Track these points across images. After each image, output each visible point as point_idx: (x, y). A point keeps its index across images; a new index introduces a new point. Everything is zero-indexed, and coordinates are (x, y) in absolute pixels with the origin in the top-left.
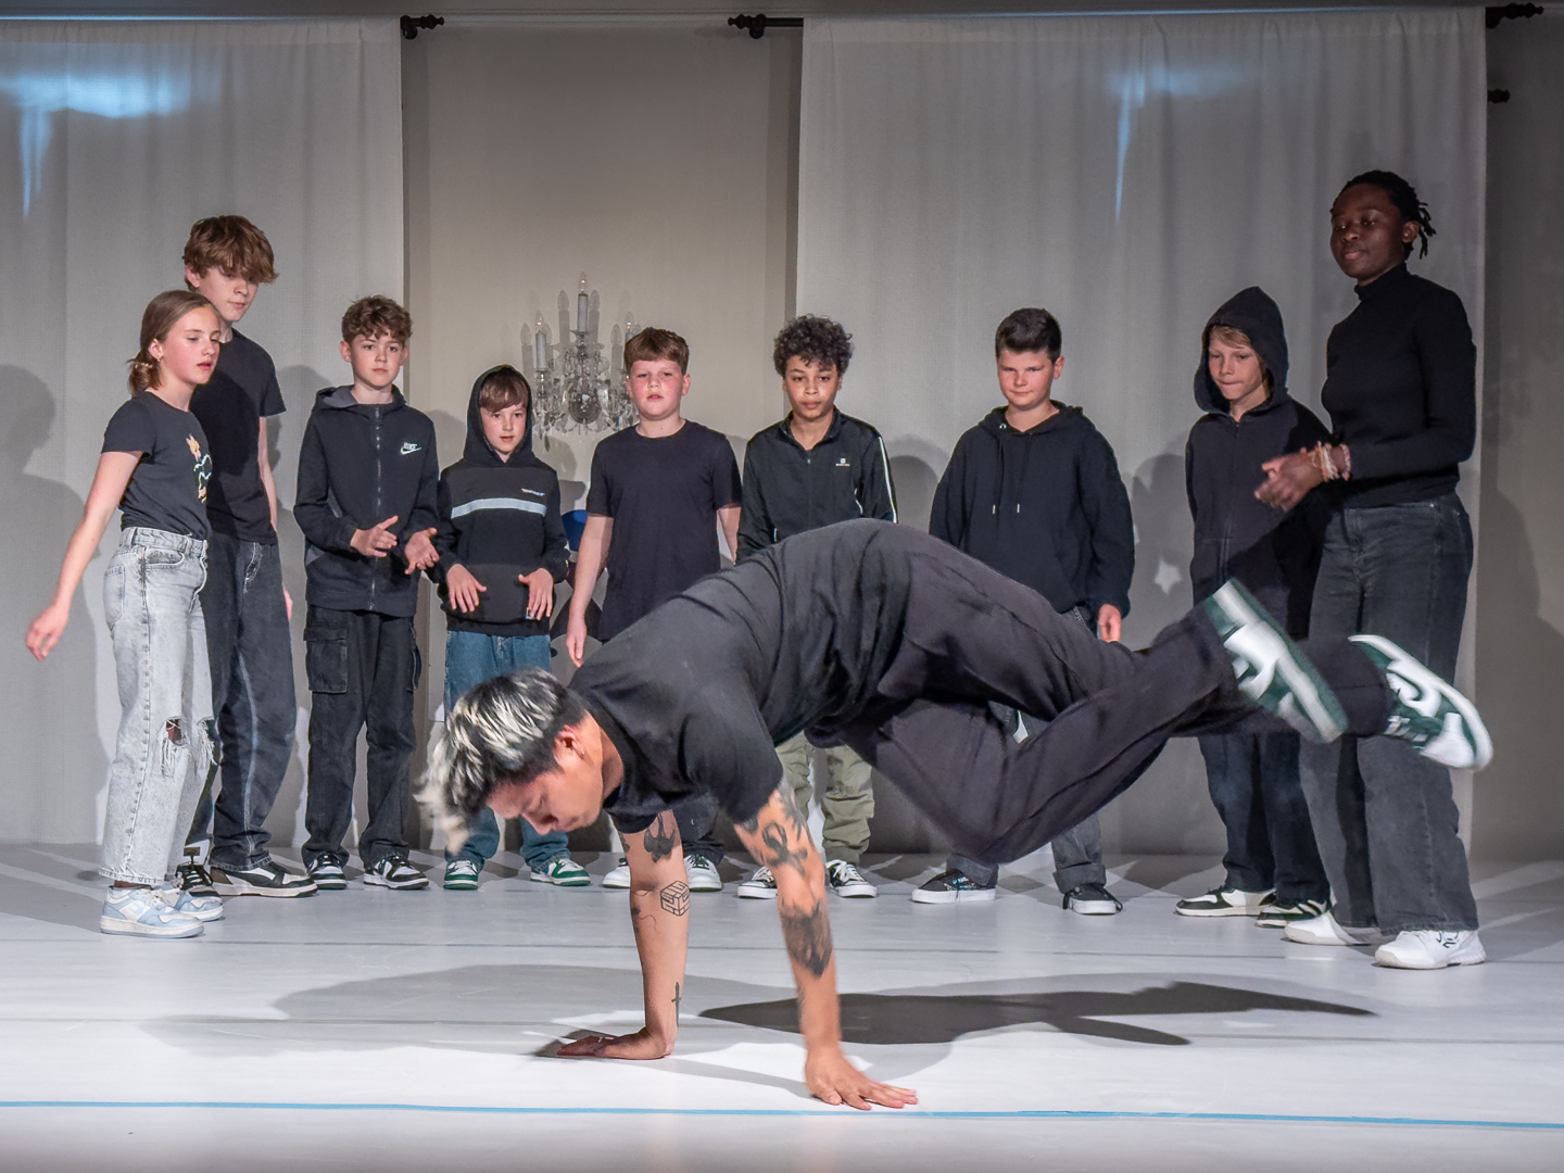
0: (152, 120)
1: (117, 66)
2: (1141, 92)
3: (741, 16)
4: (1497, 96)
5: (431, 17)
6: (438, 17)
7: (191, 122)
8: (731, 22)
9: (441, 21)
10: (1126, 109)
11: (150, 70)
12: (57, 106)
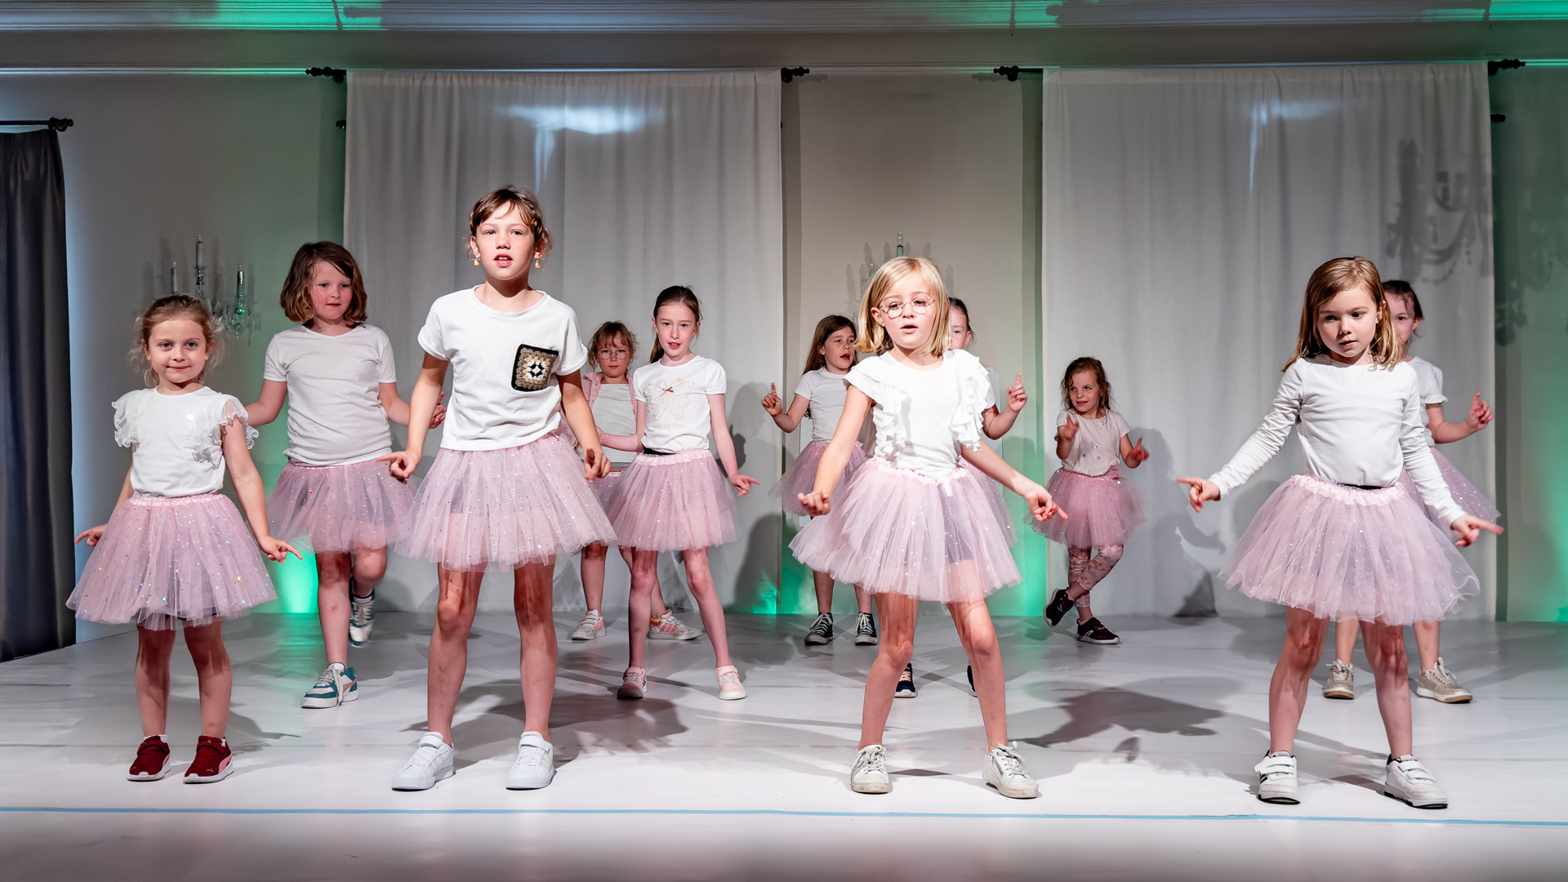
0: (620, 137)
1: (598, 102)
2: (1264, 117)
3: (1002, 68)
4: (1497, 118)
5: (801, 68)
6: (805, 68)
7: (646, 136)
8: (995, 71)
9: (808, 71)
10: (1255, 126)
11: (619, 104)
12: (559, 126)
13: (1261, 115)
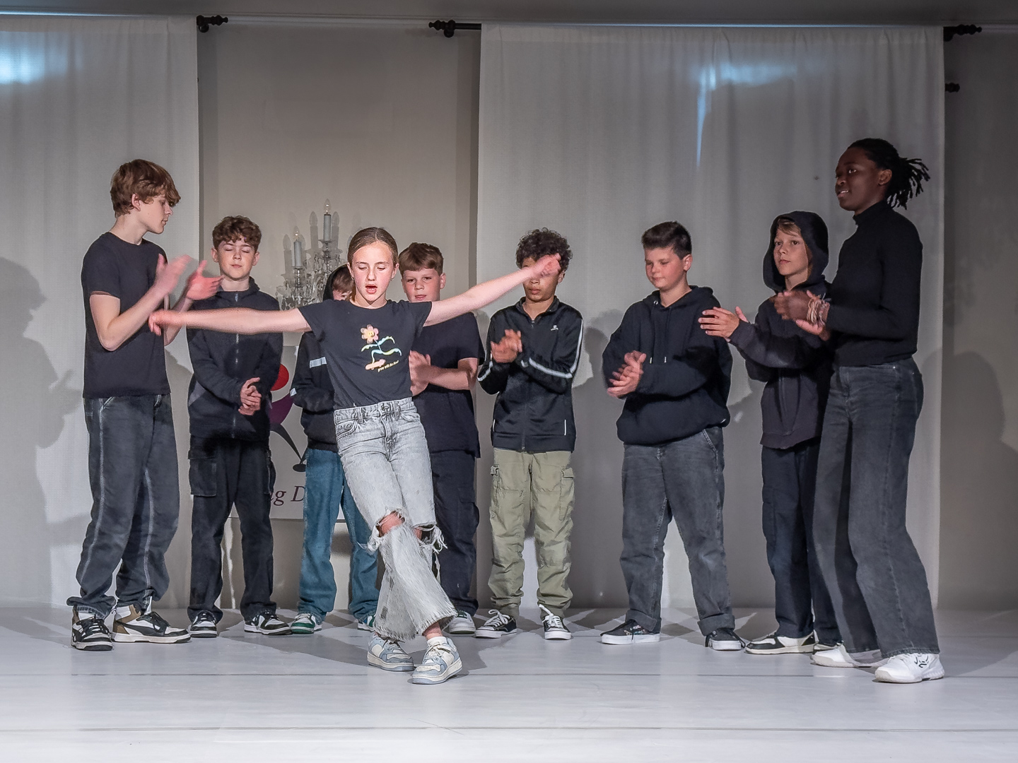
0: (16, 89)
2: (713, 81)
3: (438, 22)
4: (951, 88)
5: (219, 17)
6: (223, 17)
7: (45, 90)
8: (431, 25)
9: (226, 20)
10: (703, 91)
11: (15, 49)
13: (709, 79)
